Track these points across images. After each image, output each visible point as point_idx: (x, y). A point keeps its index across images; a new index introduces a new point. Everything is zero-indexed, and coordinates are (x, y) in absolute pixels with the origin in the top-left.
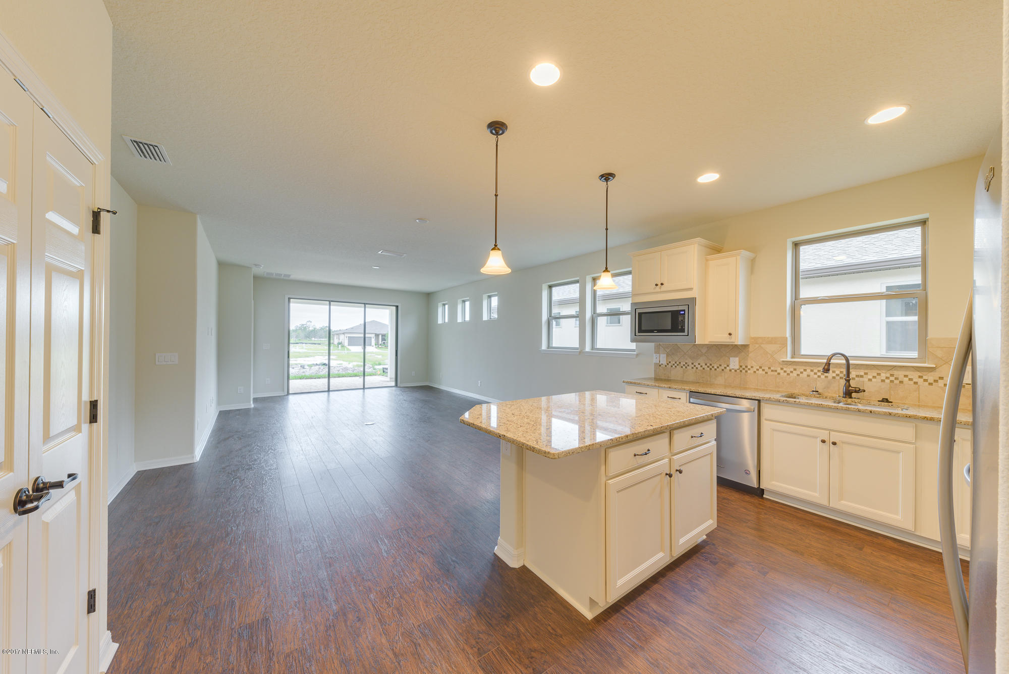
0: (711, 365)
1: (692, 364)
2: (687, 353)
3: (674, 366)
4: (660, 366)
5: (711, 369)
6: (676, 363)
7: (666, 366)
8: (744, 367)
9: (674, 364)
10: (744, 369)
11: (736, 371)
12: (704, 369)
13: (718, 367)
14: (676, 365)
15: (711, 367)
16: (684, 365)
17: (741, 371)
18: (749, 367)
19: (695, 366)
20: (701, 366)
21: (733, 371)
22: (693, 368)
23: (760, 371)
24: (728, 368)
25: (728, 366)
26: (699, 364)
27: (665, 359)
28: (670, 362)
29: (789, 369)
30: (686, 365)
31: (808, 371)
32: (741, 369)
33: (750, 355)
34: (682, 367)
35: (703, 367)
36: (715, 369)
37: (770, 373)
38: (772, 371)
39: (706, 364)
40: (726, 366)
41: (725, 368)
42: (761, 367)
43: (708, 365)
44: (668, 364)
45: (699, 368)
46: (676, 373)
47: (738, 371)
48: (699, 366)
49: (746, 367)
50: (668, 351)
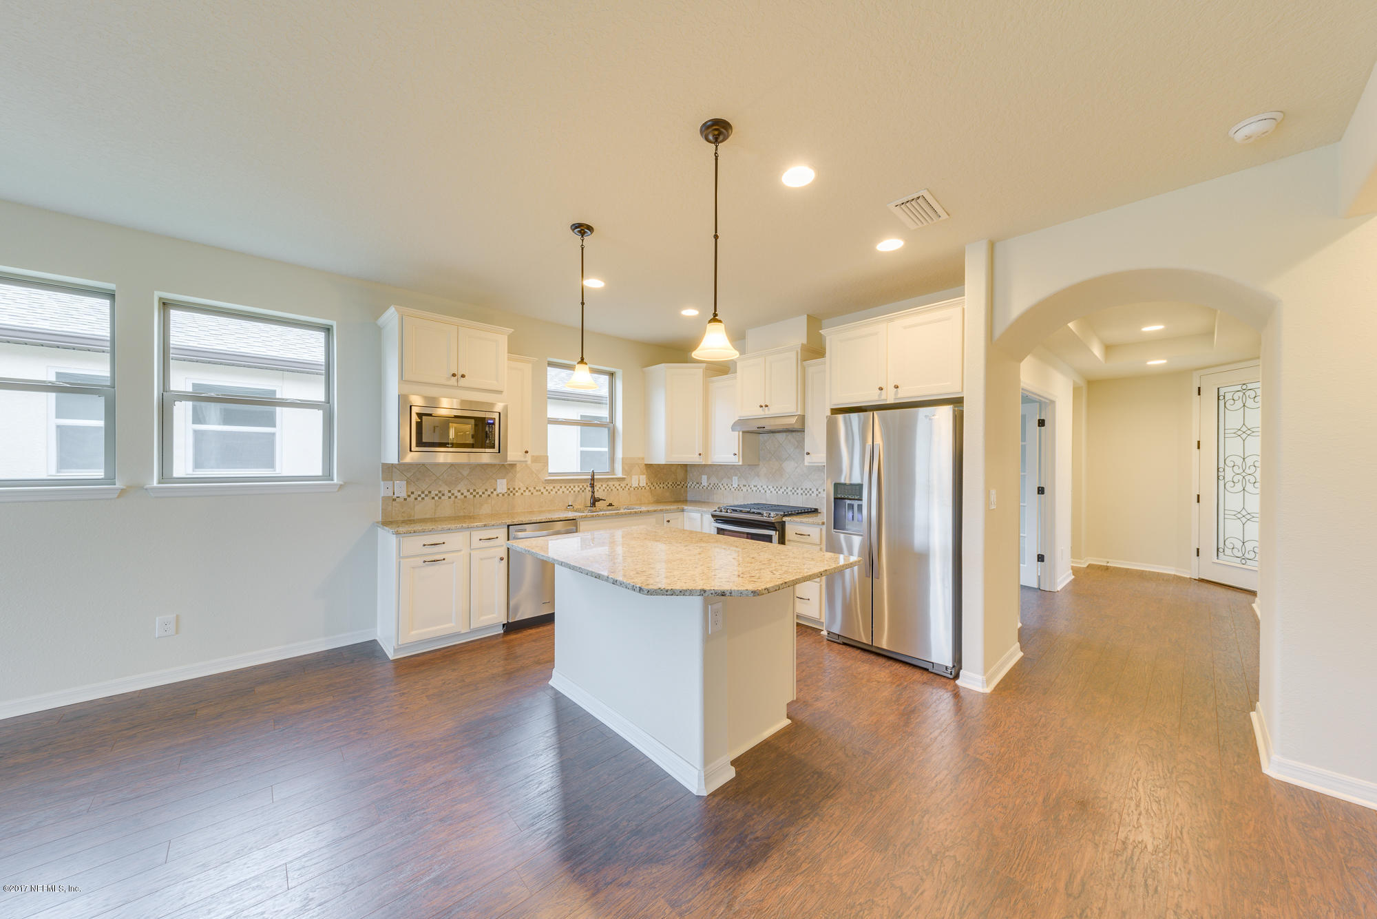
0: (475, 490)
1: (450, 492)
2: (441, 477)
3: (419, 499)
4: (394, 500)
5: (475, 496)
6: (423, 492)
7: (405, 499)
8: (511, 489)
9: (419, 496)
10: (511, 492)
11: (503, 495)
12: (465, 497)
13: (483, 493)
14: (423, 496)
15: (474, 493)
16: (437, 495)
17: (509, 495)
18: (517, 489)
19: (453, 494)
20: (462, 494)
21: (501, 495)
22: (450, 497)
23: (527, 493)
24: (495, 493)
25: (495, 490)
26: (459, 491)
27: (404, 489)
28: (412, 493)
29: (549, 487)
30: (440, 495)
31: (563, 487)
32: (509, 492)
33: (518, 475)
34: (433, 498)
35: (465, 494)
36: (481, 496)
37: (535, 493)
38: (537, 491)
39: (468, 491)
40: (492, 490)
41: (492, 493)
42: (527, 488)
43: (471, 491)
44: (409, 496)
45: (459, 497)
46: (424, 508)
47: (506, 495)
48: (460, 494)
49: (514, 489)
50: (409, 475)
